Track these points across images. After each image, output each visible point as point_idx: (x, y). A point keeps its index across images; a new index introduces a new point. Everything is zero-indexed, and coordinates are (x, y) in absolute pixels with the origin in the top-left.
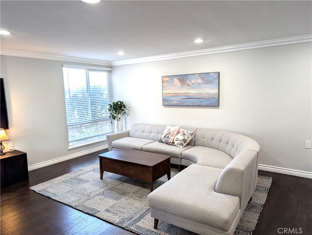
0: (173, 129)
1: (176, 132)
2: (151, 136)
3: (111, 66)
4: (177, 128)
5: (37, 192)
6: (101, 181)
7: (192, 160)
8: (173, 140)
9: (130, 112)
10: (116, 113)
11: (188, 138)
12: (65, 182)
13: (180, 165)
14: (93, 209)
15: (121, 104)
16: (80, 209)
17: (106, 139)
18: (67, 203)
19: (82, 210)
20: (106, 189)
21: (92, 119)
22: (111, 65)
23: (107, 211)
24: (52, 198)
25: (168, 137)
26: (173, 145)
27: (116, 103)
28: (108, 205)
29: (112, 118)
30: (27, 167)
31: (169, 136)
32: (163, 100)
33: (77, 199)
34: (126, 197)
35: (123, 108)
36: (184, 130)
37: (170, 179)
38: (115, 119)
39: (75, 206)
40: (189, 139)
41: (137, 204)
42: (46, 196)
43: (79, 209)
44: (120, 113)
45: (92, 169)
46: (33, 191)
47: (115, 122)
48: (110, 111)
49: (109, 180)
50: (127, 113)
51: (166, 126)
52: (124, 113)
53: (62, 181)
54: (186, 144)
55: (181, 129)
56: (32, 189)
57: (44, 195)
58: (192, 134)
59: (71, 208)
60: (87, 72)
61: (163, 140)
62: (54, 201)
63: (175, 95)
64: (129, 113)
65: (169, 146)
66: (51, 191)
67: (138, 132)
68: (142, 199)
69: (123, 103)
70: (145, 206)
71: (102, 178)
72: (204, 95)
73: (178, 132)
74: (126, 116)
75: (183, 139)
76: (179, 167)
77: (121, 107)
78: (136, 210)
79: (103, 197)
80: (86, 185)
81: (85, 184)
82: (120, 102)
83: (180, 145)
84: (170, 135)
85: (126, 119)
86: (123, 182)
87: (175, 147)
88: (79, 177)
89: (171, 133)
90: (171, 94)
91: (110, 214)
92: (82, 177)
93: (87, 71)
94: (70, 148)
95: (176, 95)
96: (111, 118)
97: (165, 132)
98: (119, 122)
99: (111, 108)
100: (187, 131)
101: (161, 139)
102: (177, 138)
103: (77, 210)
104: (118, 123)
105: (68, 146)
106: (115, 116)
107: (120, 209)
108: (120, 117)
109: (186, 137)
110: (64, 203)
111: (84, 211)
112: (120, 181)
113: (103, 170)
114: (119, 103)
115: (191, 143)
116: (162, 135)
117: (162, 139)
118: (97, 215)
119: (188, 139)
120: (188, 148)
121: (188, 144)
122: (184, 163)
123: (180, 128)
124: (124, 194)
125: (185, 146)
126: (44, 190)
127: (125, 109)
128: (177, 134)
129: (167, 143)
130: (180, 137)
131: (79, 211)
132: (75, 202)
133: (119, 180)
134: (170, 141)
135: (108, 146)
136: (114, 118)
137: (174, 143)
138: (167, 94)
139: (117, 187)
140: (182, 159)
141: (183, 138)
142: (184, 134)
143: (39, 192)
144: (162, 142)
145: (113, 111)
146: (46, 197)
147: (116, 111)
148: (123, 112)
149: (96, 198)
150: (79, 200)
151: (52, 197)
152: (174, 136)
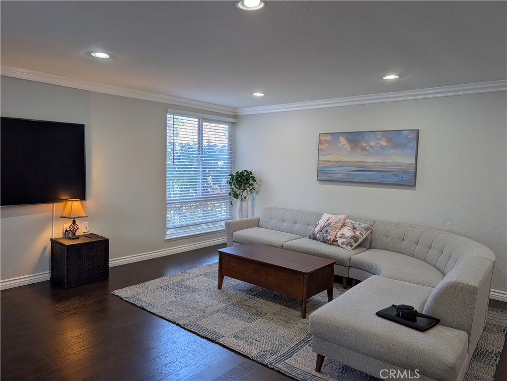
0: (334, 219)
1: (339, 225)
2: (296, 229)
3: (237, 116)
4: (342, 216)
5: (125, 299)
6: (219, 291)
7: (368, 270)
8: (335, 237)
9: (261, 188)
10: (239, 189)
11: (361, 234)
12: (164, 288)
13: (347, 278)
14: (214, 332)
15: (247, 175)
16: (194, 331)
17: (224, 228)
18: (172, 319)
19: (196, 332)
20: (228, 304)
21: (202, 195)
22: (236, 114)
23: (236, 336)
24: (149, 310)
25: (327, 231)
26: (335, 245)
27: (241, 173)
28: (236, 328)
29: (234, 196)
30: (108, 261)
31: (329, 230)
32: (318, 171)
33: (187, 314)
34: (264, 320)
35: (251, 182)
36: (354, 222)
37: (332, 300)
38: (238, 198)
39: (184, 325)
40: (363, 236)
41: (282, 332)
42: (138, 306)
43: (191, 329)
44: (246, 189)
45: (203, 273)
46: (118, 296)
47: (237, 202)
48: (231, 185)
49: (231, 291)
50: (257, 190)
51: (322, 214)
52: (253, 188)
53: (159, 286)
54: (356, 244)
55: (348, 220)
56: (116, 294)
57: (134, 305)
58: (367, 229)
59: (179, 327)
60: (201, 123)
61: (318, 235)
62: (151, 314)
63: (339, 164)
64: (260, 190)
65: (328, 245)
66: (146, 299)
67: (272, 221)
68: (290, 325)
69: (251, 173)
70: (296, 336)
71: (220, 287)
72: (391, 166)
73: (344, 224)
74: (255, 194)
75: (353, 236)
76: (345, 281)
77: (248, 179)
78: (282, 340)
79: (225, 315)
80: (197, 296)
81: (195, 294)
82: (247, 172)
83: (347, 244)
84: (330, 228)
85: (253, 199)
86: (255, 295)
87: (338, 247)
88: (185, 283)
89: (331, 225)
90: (333, 162)
91: (241, 343)
92: (188, 283)
93: (201, 120)
94: (167, 238)
95: (341, 164)
96: (232, 196)
97: (322, 222)
98: (244, 203)
99: (233, 180)
100: (360, 224)
101: (314, 234)
102: (343, 234)
103: (189, 330)
104: (241, 206)
105: (165, 234)
106: (238, 193)
107: (256, 336)
108: (245, 196)
109: (357, 233)
110: (167, 318)
111: (199, 333)
112: (250, 294)
113: (222, 274)
114: (245, 174)
115: (366, 244)
116: (316, 227)
117: (316, 233)
118: (221, 341)
119: (361, 236)
120: (360, 251)
121: (359, 246)
122: (353, 274)
123: (348, 218)
124: (259, 314)
125: (356, 248)
126: (134, 297)
127: (254, 183)
128: (342, 227)
129: (325, 241)
130: (347, 232)
131: (191, 333)
132: (183, 318)
133: (248, 292)
134: (329, 237)
135: (227, 239)
136: (236, 196)
137: (337, 241)
138: (326, 162)
139: (246, 303)
140: (351, 268)
141: (353, 234)
142: (355, 228)
143: (127, 300)
144: (315, 238)
145: (235, 185)
146: (138, 308)
147: (240, 186)
148: (251, 188)
149: (215, 316)
150: (189, 317)
151: (148, 308)
152: (337, 230)
